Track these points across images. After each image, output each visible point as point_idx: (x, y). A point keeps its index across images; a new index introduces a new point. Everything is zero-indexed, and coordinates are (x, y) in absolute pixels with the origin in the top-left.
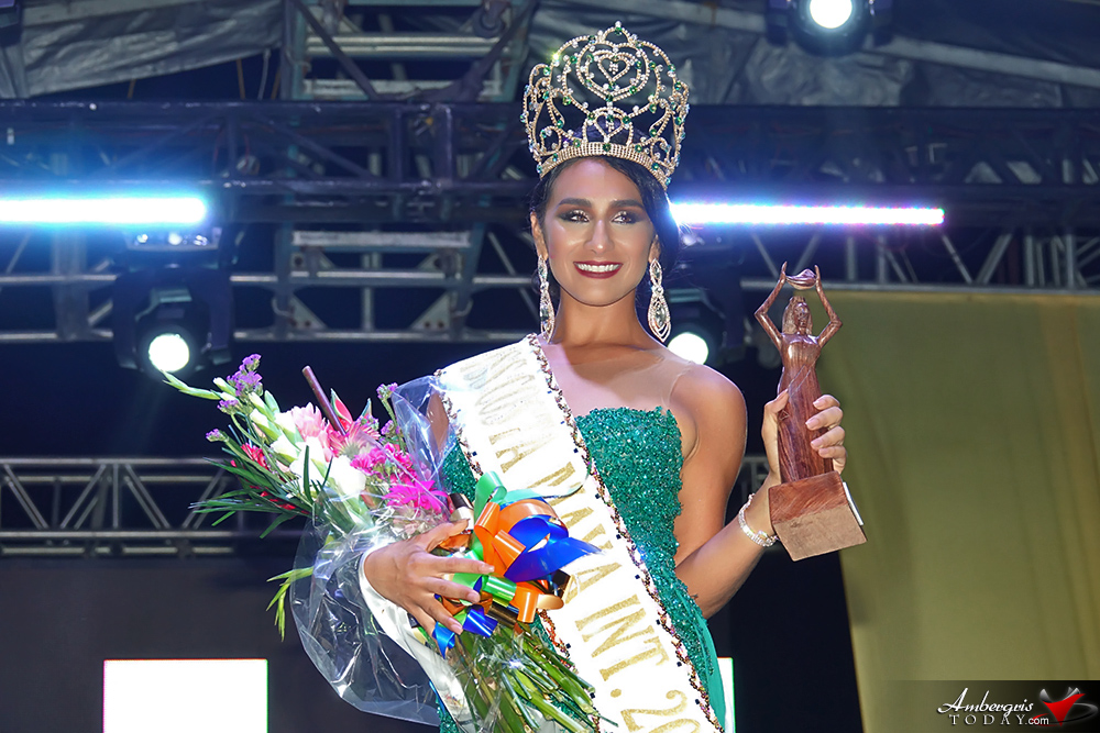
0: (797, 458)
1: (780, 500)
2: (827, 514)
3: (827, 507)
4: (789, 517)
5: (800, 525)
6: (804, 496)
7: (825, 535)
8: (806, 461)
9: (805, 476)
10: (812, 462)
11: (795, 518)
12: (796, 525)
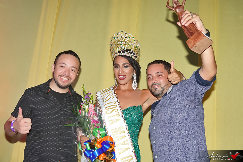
0: (189, 32)
1: (190, 43)
2: (201, 41)
3: (201, 40)
4: (193, 46)
5: (197, 46)
6: (194, 40)
7: (203, 45)
8: (191, 32)
9: (193, 35)
10: (193, 31)
11: (195, 45)
12: (196, 47)
